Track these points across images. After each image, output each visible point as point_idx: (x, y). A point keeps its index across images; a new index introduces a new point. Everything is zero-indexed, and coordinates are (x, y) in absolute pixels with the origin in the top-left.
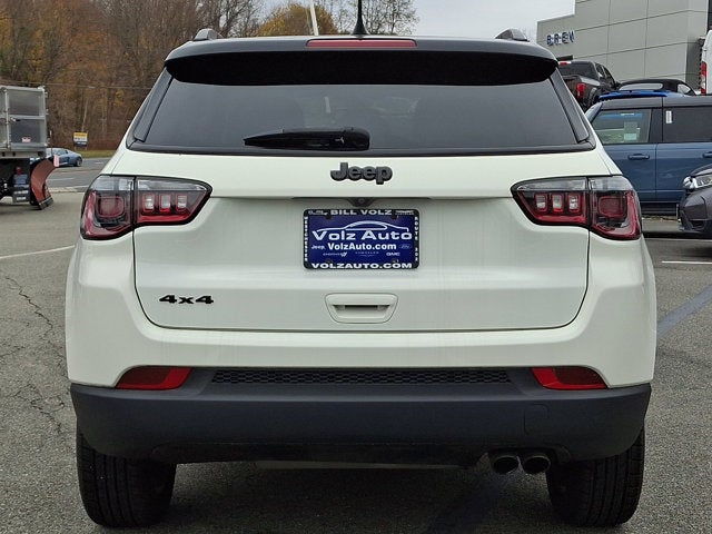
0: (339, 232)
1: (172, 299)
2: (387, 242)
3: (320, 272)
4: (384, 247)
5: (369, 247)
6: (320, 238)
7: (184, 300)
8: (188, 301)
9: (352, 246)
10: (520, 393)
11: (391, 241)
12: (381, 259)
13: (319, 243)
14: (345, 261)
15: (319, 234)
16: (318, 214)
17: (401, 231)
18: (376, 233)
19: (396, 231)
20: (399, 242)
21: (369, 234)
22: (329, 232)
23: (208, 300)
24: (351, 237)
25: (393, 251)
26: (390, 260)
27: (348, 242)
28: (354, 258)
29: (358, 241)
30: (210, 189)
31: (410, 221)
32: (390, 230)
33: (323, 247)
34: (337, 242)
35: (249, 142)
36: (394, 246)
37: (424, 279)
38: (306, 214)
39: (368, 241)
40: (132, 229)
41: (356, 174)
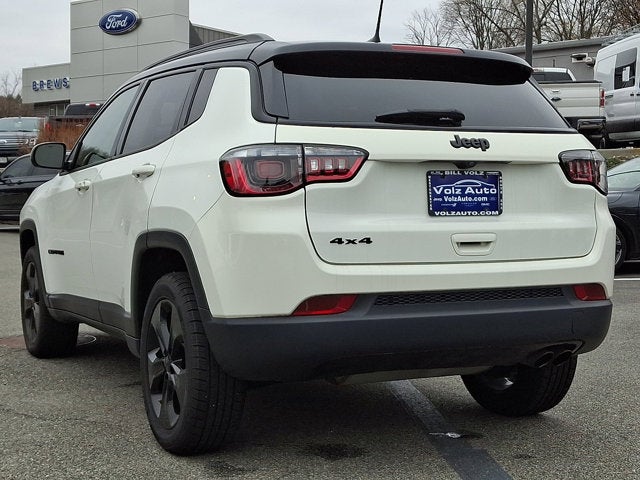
0: (451, 188)
1: (340, 241)
2: (481, 196)
3: (440, 218)
4: (480, 199)
5: (470, 199)
6: (439, 193)
7: (350, 242)
8: (353, 242)
9: (459, 199)
10: (568, 304)
11: (484, 195)
12: (477, 208)
13: (438, 196)
14: (456, 210)
15: (438, 189)
16: (437, 174)
17: (490, 187)
18: (474, 189)
19: (487, 187)
20: (489, 196)
21: (469, 190)
22: (444, 188)
23: (368, 241)
24: (459, 191)
25: (485, 202)
26: (483, 209)
27: (456, 196)
28: (461, 207)
29: (463, 195)
30: (367, 154)
31: (495, 180)
32: (483, 186)
33: (441, 199)
34: (450, 196)
35: (379, 119)
36: (485, 199)
37: (507, 222)
38: (428, 173)
39: (469, 195)
40: (303, 186)
41: (467, 144)
